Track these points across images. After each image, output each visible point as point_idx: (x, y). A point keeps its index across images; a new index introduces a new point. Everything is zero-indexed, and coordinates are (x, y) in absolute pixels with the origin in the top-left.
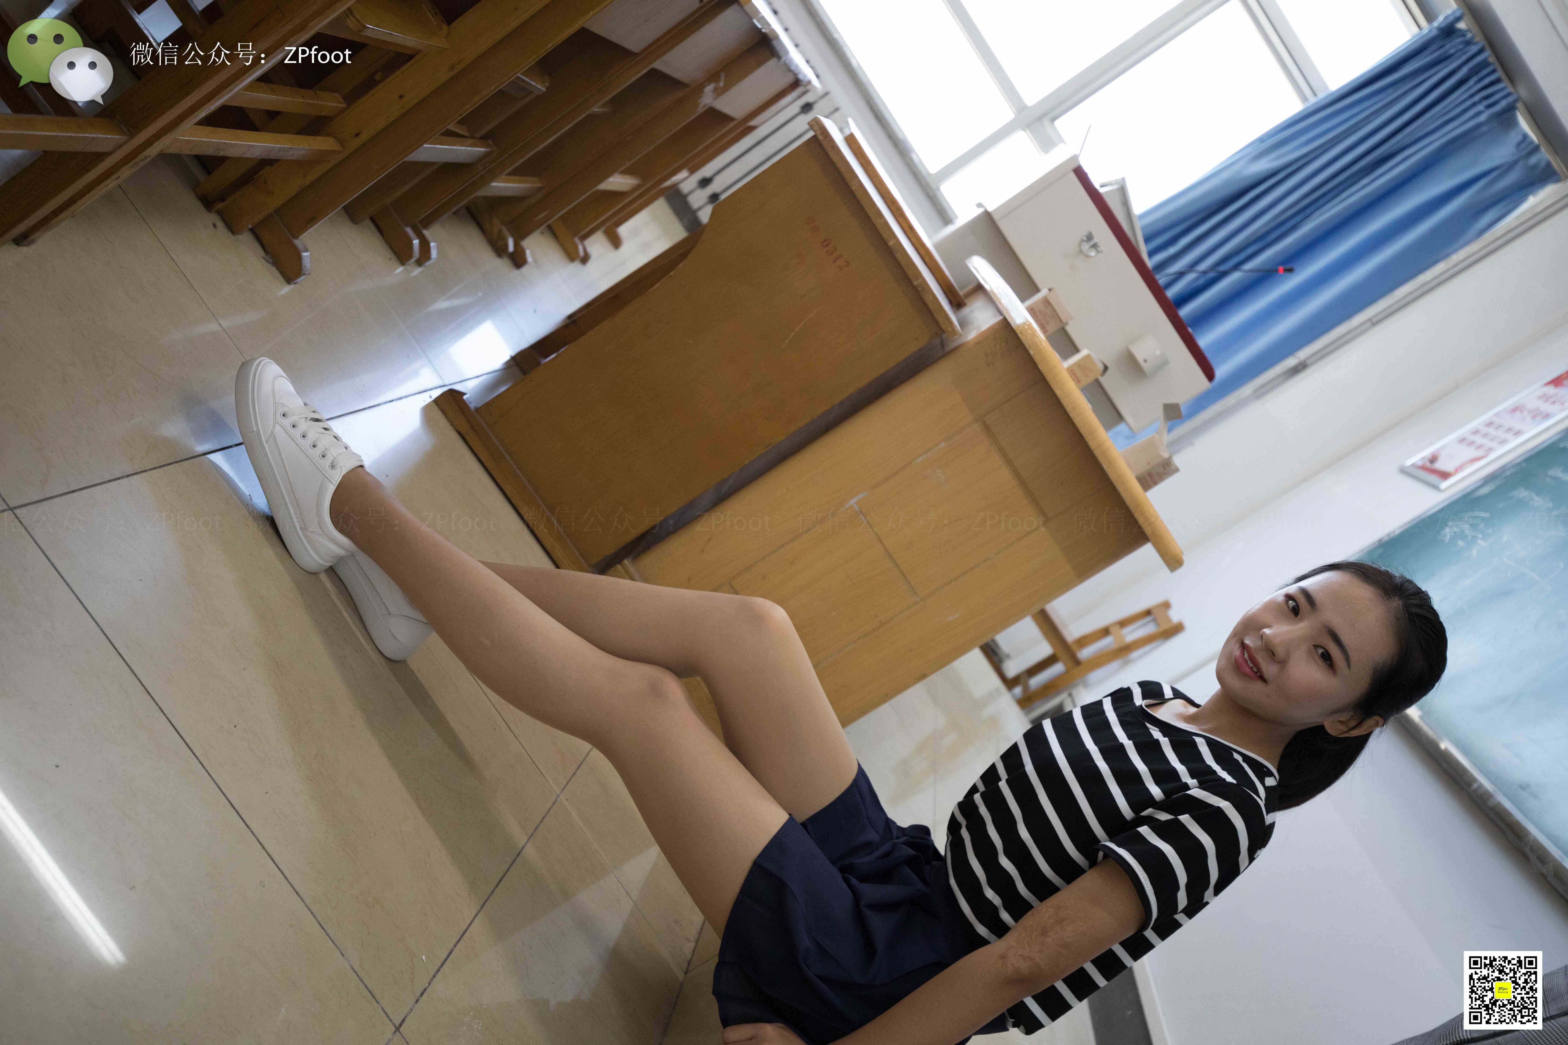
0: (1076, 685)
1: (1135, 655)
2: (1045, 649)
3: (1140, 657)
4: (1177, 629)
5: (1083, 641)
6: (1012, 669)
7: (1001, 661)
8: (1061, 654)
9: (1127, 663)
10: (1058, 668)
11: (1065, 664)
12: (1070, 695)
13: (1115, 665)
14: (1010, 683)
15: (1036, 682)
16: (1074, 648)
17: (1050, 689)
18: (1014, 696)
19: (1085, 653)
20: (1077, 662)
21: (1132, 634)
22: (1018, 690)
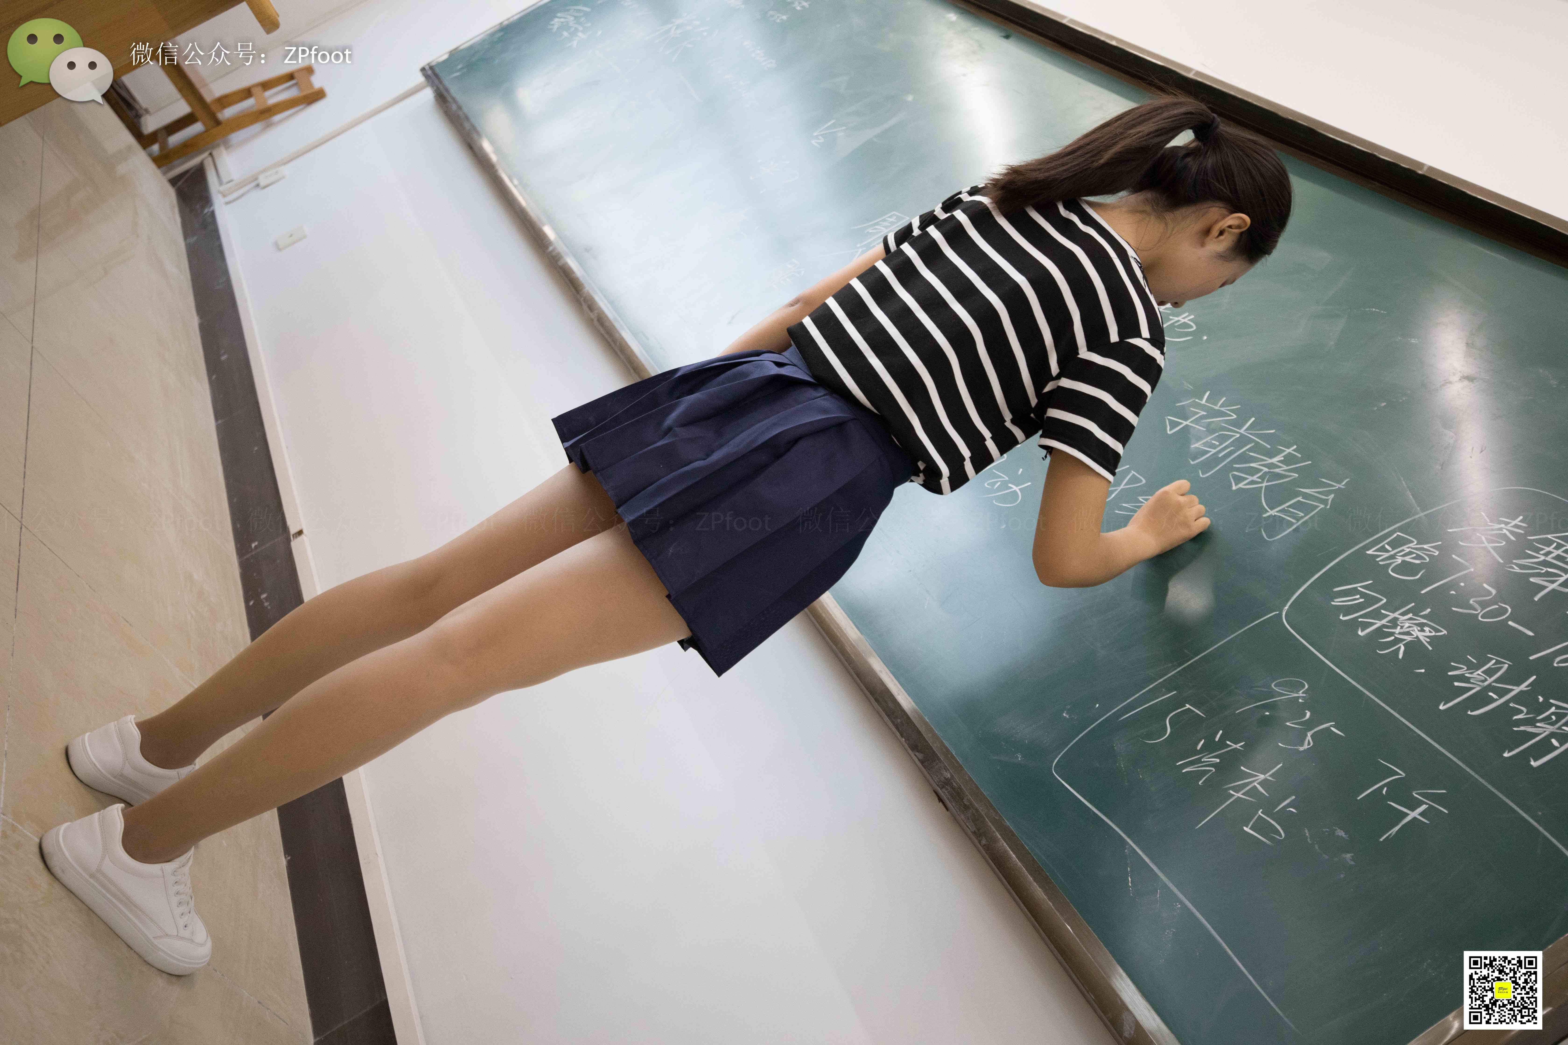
0: (218, 145)
1: (277, 118)
2: (182, 108)
3: (280, 122)
4: (318, 96)
5: (225, 101)
6: (150, 125)
7: (138, 116)
8: (199, 113)
9: (269, 126)
10: (197, 128)
11: (204, 124)
12: (211, 154)
13: (256, 127)
14: (144, 140)
15: (175, 139)
16: (214, 108)
17: (189, 148)
18: (150, 155)
19: (228, 113)
20: (218, 123)
21: (274, 97)
22: (156, 148)
